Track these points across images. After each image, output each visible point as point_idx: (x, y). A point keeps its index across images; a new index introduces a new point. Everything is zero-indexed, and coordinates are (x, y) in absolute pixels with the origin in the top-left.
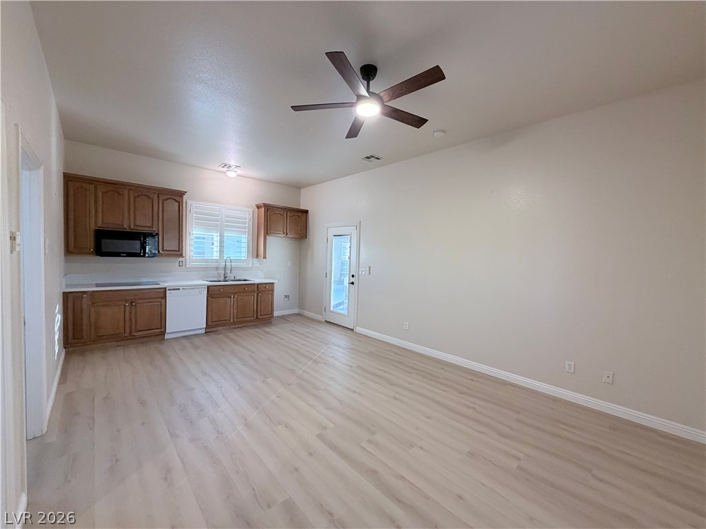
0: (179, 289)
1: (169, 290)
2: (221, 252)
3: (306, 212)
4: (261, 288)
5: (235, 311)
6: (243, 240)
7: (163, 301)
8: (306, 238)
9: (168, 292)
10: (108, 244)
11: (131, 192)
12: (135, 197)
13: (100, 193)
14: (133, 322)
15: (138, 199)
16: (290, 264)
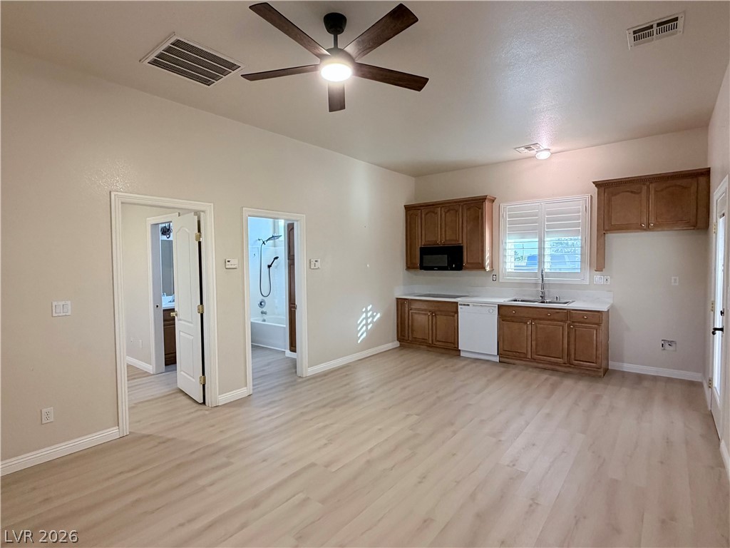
0: (469, 305)
1: (460, 305)
2: (541, 262)
4: (576, 317)
5: (534, 343)
7: (456, 315)
8: (707, 226)
11: (443, 209)
12: (446, 213)
13: (423, 216)
14: (434, 331)
15: (447, 214)
16: (678, 281)
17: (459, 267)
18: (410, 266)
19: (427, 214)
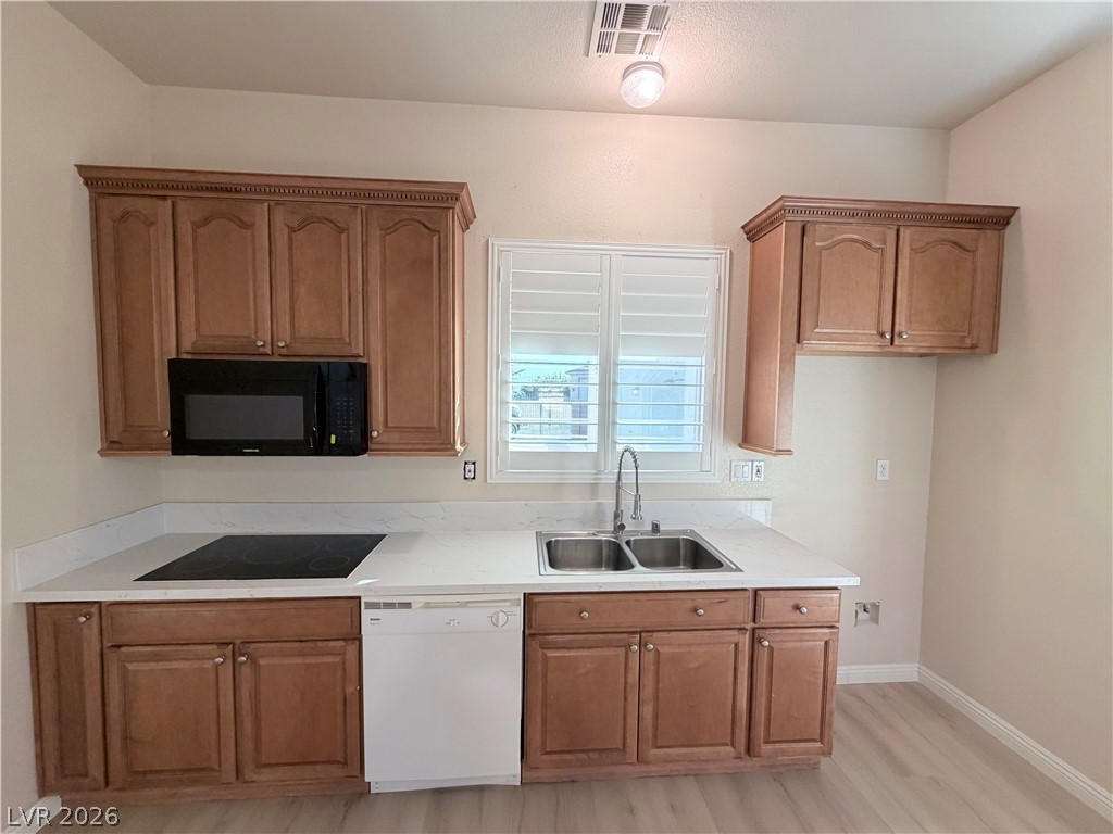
0: (407, 605)
1: (371, 606)
2: (607, 424)
3: (1000, 220)
4: (773, 610)
5: (648, 710)
6: (691, 376)
7: (352, 648)
8: (993, 350)
9: (366, 615)
10: (213, 412)
11: (279, 214)
12: (292, 230)
13: (185, 227)
14: (248, 727)
15: (298, 236)
16: (887, 470)
17: (357, 443)
18: (120, 439)
19: (206, 221)
